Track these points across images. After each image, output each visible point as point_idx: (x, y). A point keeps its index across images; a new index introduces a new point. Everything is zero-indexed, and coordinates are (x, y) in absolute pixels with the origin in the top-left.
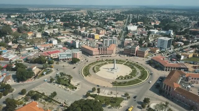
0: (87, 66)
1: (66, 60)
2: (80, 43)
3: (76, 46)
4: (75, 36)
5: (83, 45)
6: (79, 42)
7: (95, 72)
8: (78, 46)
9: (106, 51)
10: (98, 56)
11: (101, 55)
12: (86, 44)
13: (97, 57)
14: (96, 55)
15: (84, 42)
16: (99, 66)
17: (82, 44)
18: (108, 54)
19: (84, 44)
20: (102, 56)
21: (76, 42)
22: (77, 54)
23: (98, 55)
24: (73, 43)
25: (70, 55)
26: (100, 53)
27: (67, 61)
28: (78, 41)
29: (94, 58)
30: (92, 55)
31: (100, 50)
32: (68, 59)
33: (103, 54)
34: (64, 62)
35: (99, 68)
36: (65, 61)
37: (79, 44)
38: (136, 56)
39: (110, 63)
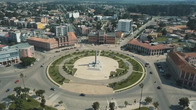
0: (51, 67)
1: (9, 64)
2: (22, 34)
3: (16, 40)
4: (7, 28)
5: (27, 37)
6: (20, 33)
7: (71, 73)
8: (20, 39)
9: (68, 41)
10: (58, 50)
11: (61, 47)
12: (31, 35)
13: (57, 52)
14: (54, 48)
15: (28, 33)
16: (70, 63)
17: (25, 36)
18: (70, 46)
19: (29, 35)
20: (63, 48)
21: (15, 34)
22: (26, 50)
23: (57, 48)
24: (10, 36)
25: (16, 53)
26: (60, 46)
27: (12, 64)
28: (18, 32)
29: (53, 53)
30: (48, 49)
31: (60, 41)
32: (13, 61)
33: (63, 47)
34: (6, 67)
35: (73, 66)
36: (9, 66)
37: (21, 37)
38: (105, 43)
39: (81, 56)
